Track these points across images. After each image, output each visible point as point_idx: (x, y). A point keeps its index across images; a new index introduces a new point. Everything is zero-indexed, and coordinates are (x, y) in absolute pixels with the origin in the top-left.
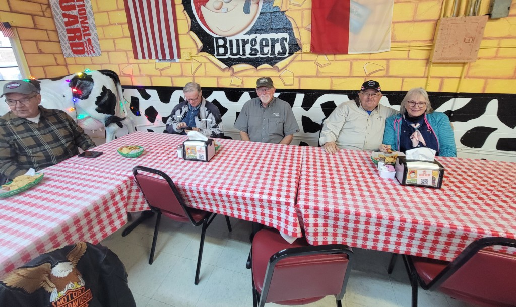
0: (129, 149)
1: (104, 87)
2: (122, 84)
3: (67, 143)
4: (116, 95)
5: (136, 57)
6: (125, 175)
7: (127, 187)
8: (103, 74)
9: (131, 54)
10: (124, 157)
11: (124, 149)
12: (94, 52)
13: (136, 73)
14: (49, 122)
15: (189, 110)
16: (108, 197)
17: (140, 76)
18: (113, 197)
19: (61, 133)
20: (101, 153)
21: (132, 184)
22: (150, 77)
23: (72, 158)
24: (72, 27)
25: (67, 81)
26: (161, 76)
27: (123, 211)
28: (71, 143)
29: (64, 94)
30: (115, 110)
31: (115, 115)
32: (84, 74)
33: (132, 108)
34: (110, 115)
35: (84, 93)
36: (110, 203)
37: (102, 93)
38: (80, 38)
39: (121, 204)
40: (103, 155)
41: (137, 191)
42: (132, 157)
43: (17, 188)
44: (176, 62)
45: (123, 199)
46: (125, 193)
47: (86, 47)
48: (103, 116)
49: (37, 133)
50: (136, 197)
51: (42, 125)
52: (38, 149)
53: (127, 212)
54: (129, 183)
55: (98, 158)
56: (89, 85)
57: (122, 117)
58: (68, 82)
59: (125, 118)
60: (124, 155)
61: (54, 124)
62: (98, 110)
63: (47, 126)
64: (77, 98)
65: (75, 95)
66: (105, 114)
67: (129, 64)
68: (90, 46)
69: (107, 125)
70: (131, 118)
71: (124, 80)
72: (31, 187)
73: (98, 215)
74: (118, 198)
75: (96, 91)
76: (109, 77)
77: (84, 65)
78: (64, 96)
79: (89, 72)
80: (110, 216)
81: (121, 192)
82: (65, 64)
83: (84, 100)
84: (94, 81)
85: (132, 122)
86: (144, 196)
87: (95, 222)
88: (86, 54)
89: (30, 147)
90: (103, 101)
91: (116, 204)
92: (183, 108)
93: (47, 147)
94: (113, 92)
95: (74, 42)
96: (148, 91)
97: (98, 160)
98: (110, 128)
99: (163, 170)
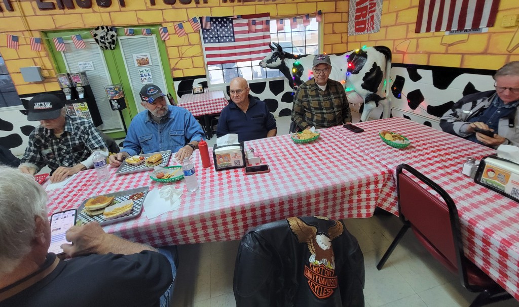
0: (393, 137)
1: (375, 63)
2: (393, 61)
3: (337, 111)
4: (384, 73)
5: (418, 30)
6: (385, 166)
7: (384, 180)
8: (378, 50)
9: (413, 27)
10: (384, 143)
11: (387, 134)
12: (373, 29)
13: (413, 49)
14: (331, 91)
15: (492, 106)
16: (364, 182)
17: (416, 53)
18: (368, 184)
19: (336, 102)
20: (362, 131)
21: (389, 179)
22: (429, 54)
23: (339, 127)
24: (362, 6)
25: (347, 56)
26: (446, 53)
27: (373, 203)
28: (340, 113)
29: (342, 68)
30: (378, 88)
31: (377, 93)
32: (361, 50)
33: (395, 88)
34: (372, 93)
35: (357, 68)
36: (364, 189)
37: (371, 70)
38: (364, 16)
39: (373, 195)
40: (364, 133)
41: (392, 189)
42: (394, 147)
43: (304, 139)
44: (481, 33)
45: (376, 190)
46: (380, 186)
47: (368, 24)
48: (365, 92)
49: (321, 99)
50: (388, 195)
51: (326, 93)
52: (319, 111)
53: (375, 205)
54: (386, 176)
55: (359, 134)
56: (362, 61)
57: (382, 97)
58: (347, 58)
59: (384, 98)
60: (384, 141)
61: (334, 93)
62: (364, 86)
63: (329, 94)
64: (350, 73)
65: (350, 70)
66: (368, 91)
67: (406, 39)
68: (371, 23)
69: (367, 101)
70: (390, 99)
71: (396, 58)
72: (310, 142)
73: (351, 194)
74: (372, 187)
75: (367, 67)
76: (382, 54)
77: (361, 42)
78: (341, 70)
79: (364, 49)
80: (360, 201)
81: (376, 182)
82: (346, 42)
83: (354, 75)
84: (368, 57)
85: (390, 104)
86: (398, 198)
87: (347, 199)
88: (366, 31)
89: (315, 109)
90: (370, 77)
91: (368, 192)
92: (479, 101)
93: (325, 111)
94: (382, 70)
95: (359, 20)
96: (419, 71)
97: (359, 136)
98: (368, 105)
99: (446, 188)
